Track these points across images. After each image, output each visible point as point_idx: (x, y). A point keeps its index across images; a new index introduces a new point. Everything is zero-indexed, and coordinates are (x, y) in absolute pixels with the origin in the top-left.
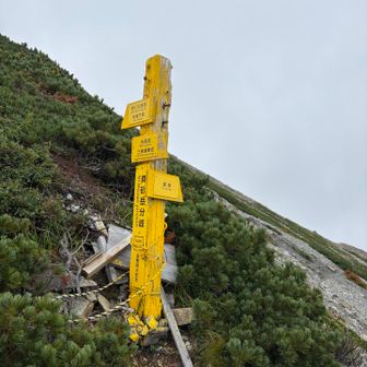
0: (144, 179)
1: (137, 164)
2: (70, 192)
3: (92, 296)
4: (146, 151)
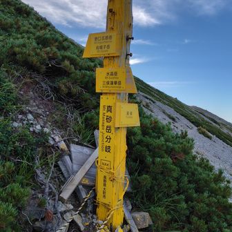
0: (109, 109)
1: (101, 94)
2: (31, 112)
3: (69, 217)
4: (112, 84)
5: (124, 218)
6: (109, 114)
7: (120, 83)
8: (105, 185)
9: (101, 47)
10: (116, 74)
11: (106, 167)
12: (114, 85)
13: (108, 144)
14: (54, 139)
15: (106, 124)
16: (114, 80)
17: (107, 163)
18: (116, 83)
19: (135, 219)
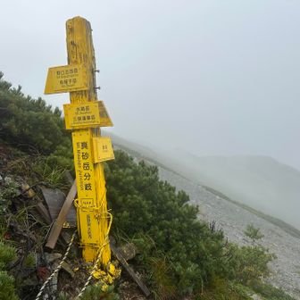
0: (84, 145)
5: (112, 255)
6: (84, 150)
8: (89, 225)
9: (66, 82)
10: (88, 108)
11: (88, 205)
12: (87, 120)
13: (87, 182)
15: (83, 162)
16: (86, 115)
17: (89, 201)
18: (89, 118)
19: (121, 252)
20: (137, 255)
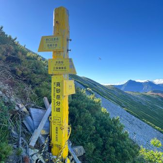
0: (59, 84)
4: (60, 68)
5: (69, 152)
6: (58, 88)
7: (65, 68)
8: (57, 133)
9: (51, 45)
10: (62, 62)
11: (57, 121)
12: (61, 69)
13: (58, 107)
14: (18, 106)
15: (56, 94)
16: (61, 66)
17: (58, 118)
18: (62, 68)
19: (75, 151)
20: (84, 154)
